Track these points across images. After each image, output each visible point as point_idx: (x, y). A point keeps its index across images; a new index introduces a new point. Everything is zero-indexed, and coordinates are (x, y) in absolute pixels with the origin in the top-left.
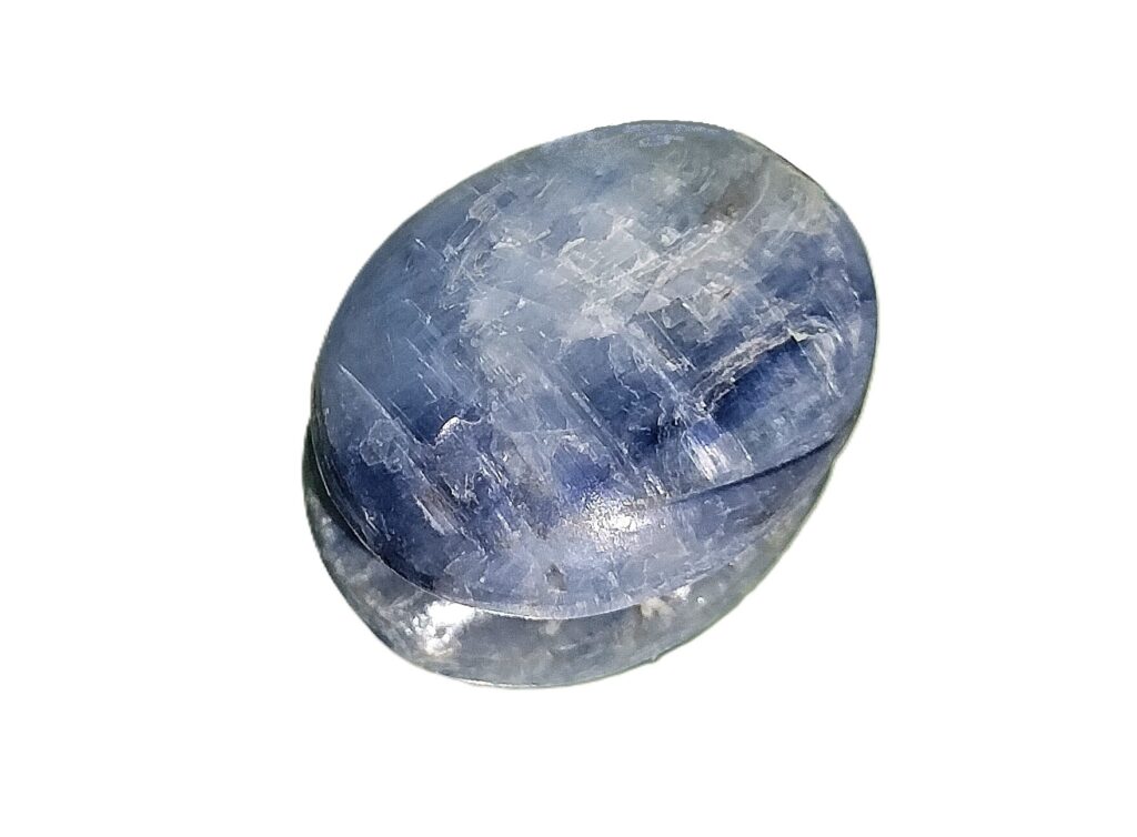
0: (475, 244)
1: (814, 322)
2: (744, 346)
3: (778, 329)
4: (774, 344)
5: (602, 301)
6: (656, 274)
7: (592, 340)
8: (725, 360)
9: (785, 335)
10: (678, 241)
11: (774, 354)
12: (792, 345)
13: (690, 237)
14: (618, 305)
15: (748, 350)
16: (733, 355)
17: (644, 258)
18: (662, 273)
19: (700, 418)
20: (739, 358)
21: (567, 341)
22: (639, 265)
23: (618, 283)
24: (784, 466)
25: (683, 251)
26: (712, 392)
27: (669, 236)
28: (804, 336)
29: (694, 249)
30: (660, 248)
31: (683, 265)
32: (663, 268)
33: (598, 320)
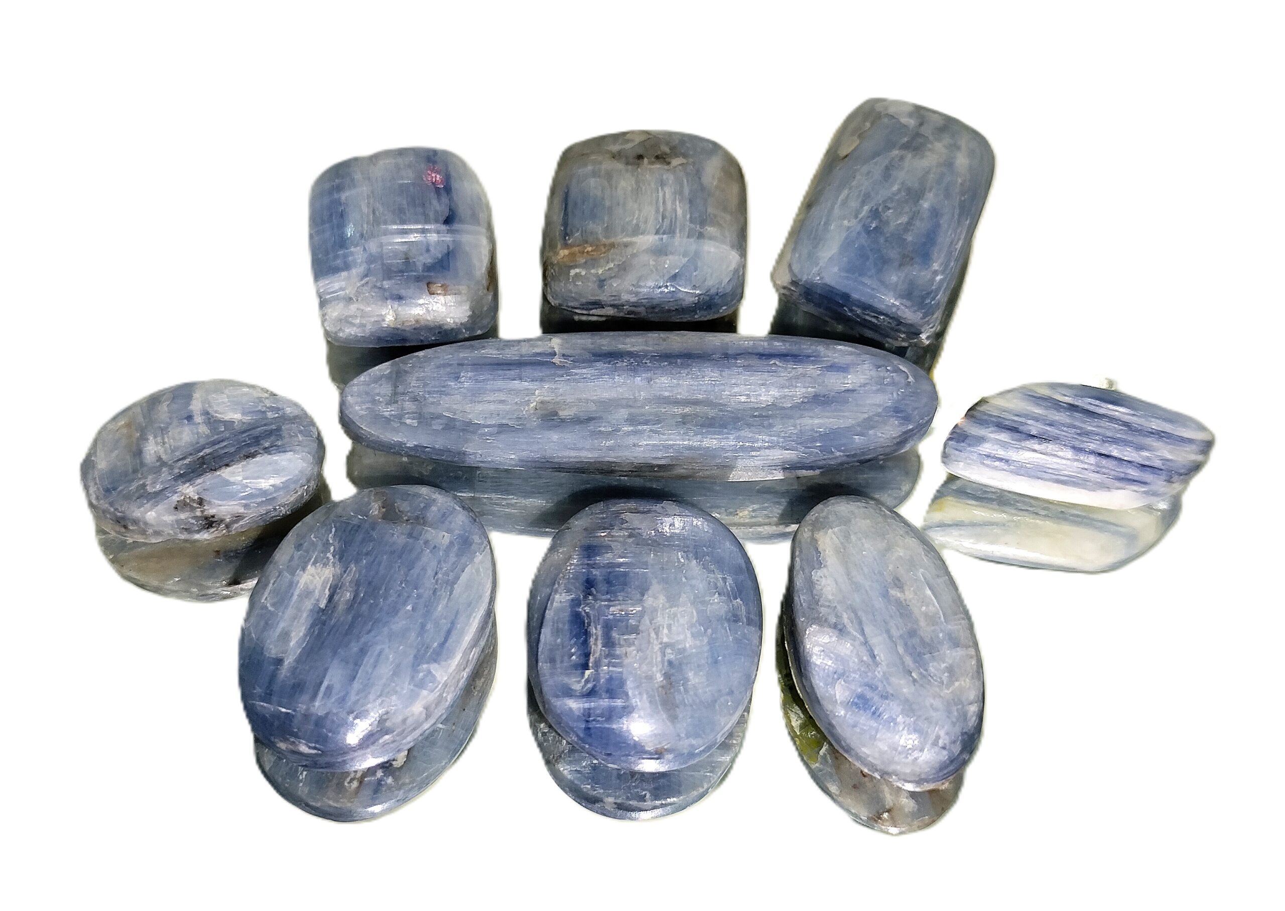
0: (725, 590)
1: (590, 685)
2: (600, 646)
3: (597, 665)
4: (592, 659)
5: (661, 606)
6: (657, 634)
7: (648, 589)
8: (600, 633)
9: (592, 667)
10: (665, 656)
11: (587, 655)
12: (586, 667)
13: (663, 661)
14: (655, 610)
15: (597, 648)
16: (599, 638)
17: (667, 636)
18: (655, 637)
19: (582, 606)
20: (596, 639)
21: (654, 581)
22: (666, 631)
23: (664, 618)
24: (540, 633)
25: (659, 654)
26: (590, 619)
27: (670, 655)
28: (586, 676)
29: (656, 659)
30: (666, 646)
31: (652, 647)
32: (657, 638)
33: (655, 598)
